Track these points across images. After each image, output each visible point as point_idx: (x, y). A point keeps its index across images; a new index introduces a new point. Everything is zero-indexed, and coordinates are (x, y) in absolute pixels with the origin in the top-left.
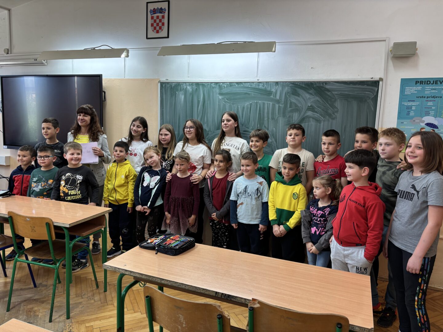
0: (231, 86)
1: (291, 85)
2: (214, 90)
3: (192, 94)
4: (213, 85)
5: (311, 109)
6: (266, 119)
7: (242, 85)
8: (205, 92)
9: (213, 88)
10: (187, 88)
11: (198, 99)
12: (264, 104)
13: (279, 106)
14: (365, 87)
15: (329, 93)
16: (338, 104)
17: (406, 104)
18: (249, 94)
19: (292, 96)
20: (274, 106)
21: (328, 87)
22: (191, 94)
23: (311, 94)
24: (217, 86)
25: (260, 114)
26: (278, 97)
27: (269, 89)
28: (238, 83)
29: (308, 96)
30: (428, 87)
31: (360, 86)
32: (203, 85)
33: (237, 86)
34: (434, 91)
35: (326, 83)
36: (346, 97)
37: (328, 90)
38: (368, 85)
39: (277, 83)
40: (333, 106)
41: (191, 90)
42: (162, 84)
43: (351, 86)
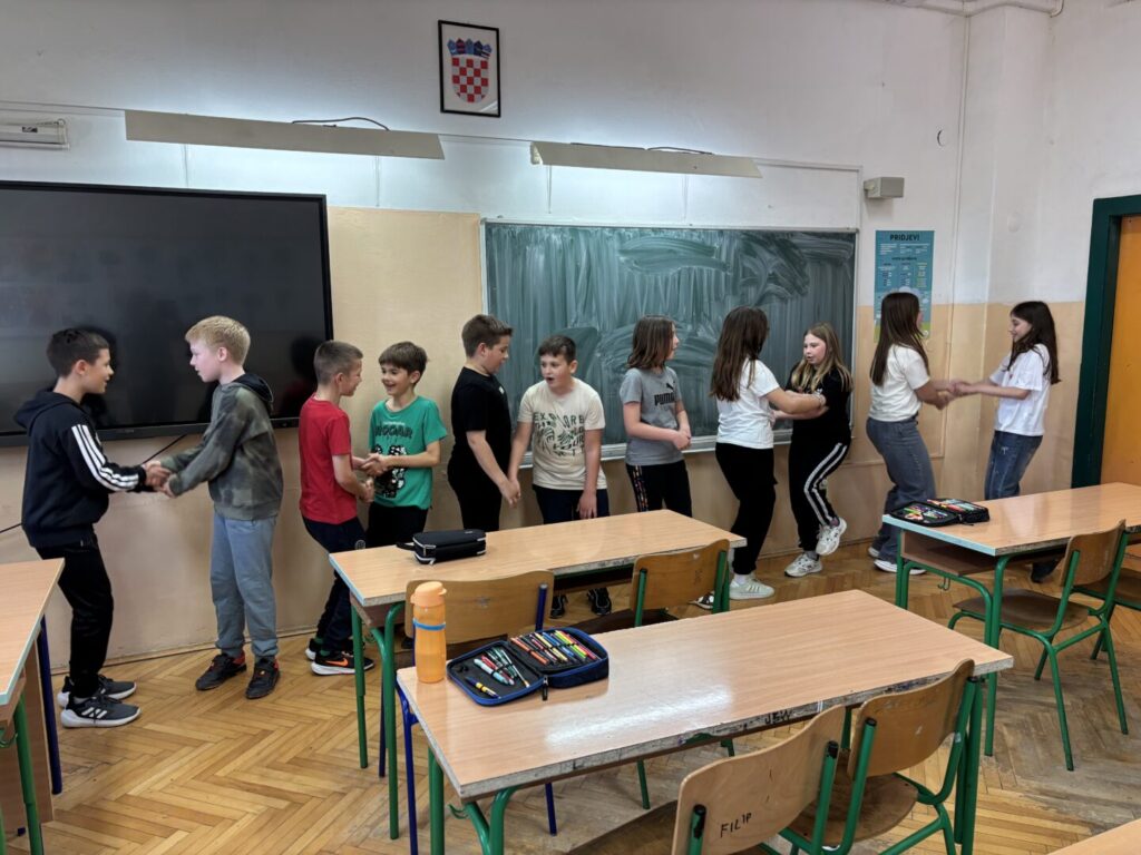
0: (641, 235)
1: (743, 236)
2: (610, 243)
3: (563, 252)
4: (606, 232)
5: (773, 278)
6: (706, 300)
7: (662, 235)
8: (591, 249)
9: (608, 238)
10: (549, 238)
11: (576, 262)
12: (701, 271)
13: (726, 275)
14: (840, 242)
15: (796, 252)
16: (809, 270)
17: (882, 268)
18: (675, 252)
19: (745, 256)
20: (717, 274)
21: (795, 241)
22: (560, 251)
23: (771, 252)
24: (616, 236)
25: (695, 290)
26: (723, 259)
27: (708, 243)
28: (655, 230)
29: (768, 256)
30: (904, 245)
31: (835, 241)
32: (586, 231)
33: (653, 235)
34: (909, 250)
35: (792, 234)
36: (819, 259)
37: (795, 246)
38: (843, 239)
39: (721, 232)
40: (802, 274)
41: (559, 243)
42: (490, 227)
43: (824, 240)
